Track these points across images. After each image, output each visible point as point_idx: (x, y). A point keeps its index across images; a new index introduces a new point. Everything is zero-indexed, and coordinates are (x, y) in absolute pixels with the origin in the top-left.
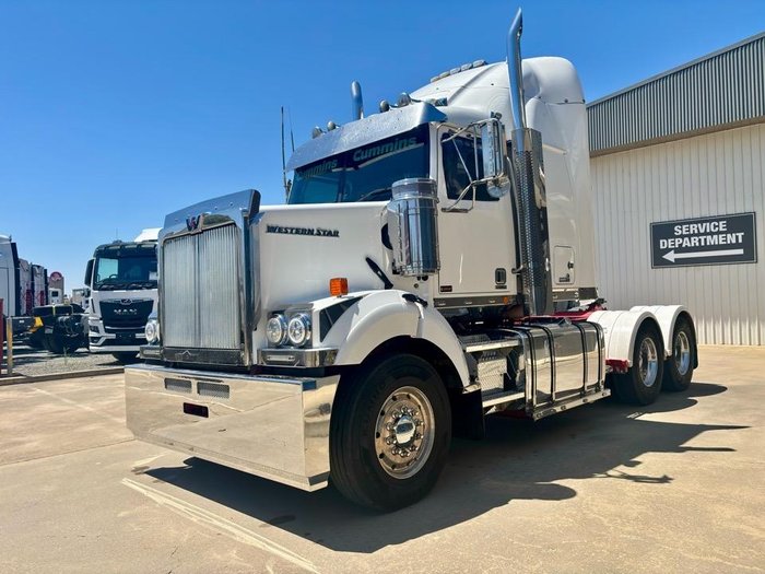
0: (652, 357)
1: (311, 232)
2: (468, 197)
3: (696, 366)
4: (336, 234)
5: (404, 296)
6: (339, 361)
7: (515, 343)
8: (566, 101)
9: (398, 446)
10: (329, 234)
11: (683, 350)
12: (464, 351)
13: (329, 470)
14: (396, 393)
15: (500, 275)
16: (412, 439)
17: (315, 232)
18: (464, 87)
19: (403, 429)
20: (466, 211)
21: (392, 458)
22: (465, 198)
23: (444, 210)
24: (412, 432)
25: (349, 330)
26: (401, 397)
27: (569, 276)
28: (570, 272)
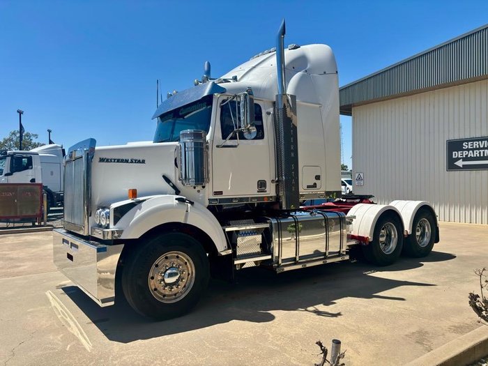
0: (394, 234)
1: (127, 161)
2: (234, 138)
3: (437, 241)
4: (143, 162)
5: (176, 199)
6: (123, 237)
7: (267, 226)
8: (325, 73)
9: (167, 285)
10: (139, 162)
11: (427, 231)
12: (224, 230)
13: (114, 295)
14: (168, 255)
15: (262, 185)
16: (178, 281)
17: (130, 161)
18: (254, 67)
19: (171, 275)
20: (235, 146)
21: (163, 291)
22: (231, 139)
23: (218, 146)
24: (178, 276)
25: (133, 219)
26: (172, 257)
27: (315, 184)
28: (317, 182)
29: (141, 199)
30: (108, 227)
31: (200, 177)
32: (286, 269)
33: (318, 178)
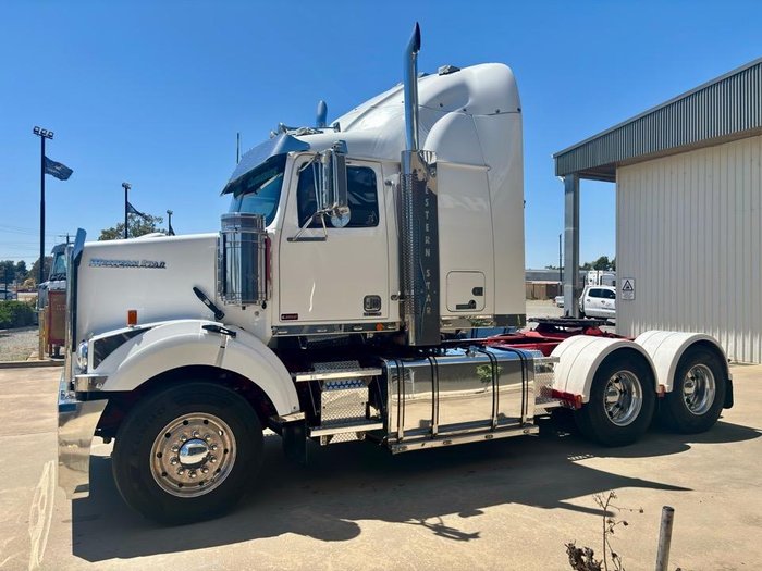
4: (162, 265)
5: (204, 327)
8: (498, 112)
9: (184, 467)
10: (156, 265)
12: (294, 379)
13: (88, 482)
14: (190, 417)
15: (373, 303)
16: (205, 460)
17: (140, 264)
18: (374, 107)
19: (193, 452)
21: (177, 478)
23: (290, 240)
24: (206, 453)
26: (195, 422)
27: (473, 302)
28: (477, 299)
29: (143, 326)
30: (85, 371)
31: (250, 290)
32: (410, 447)
33: (478, 291)
